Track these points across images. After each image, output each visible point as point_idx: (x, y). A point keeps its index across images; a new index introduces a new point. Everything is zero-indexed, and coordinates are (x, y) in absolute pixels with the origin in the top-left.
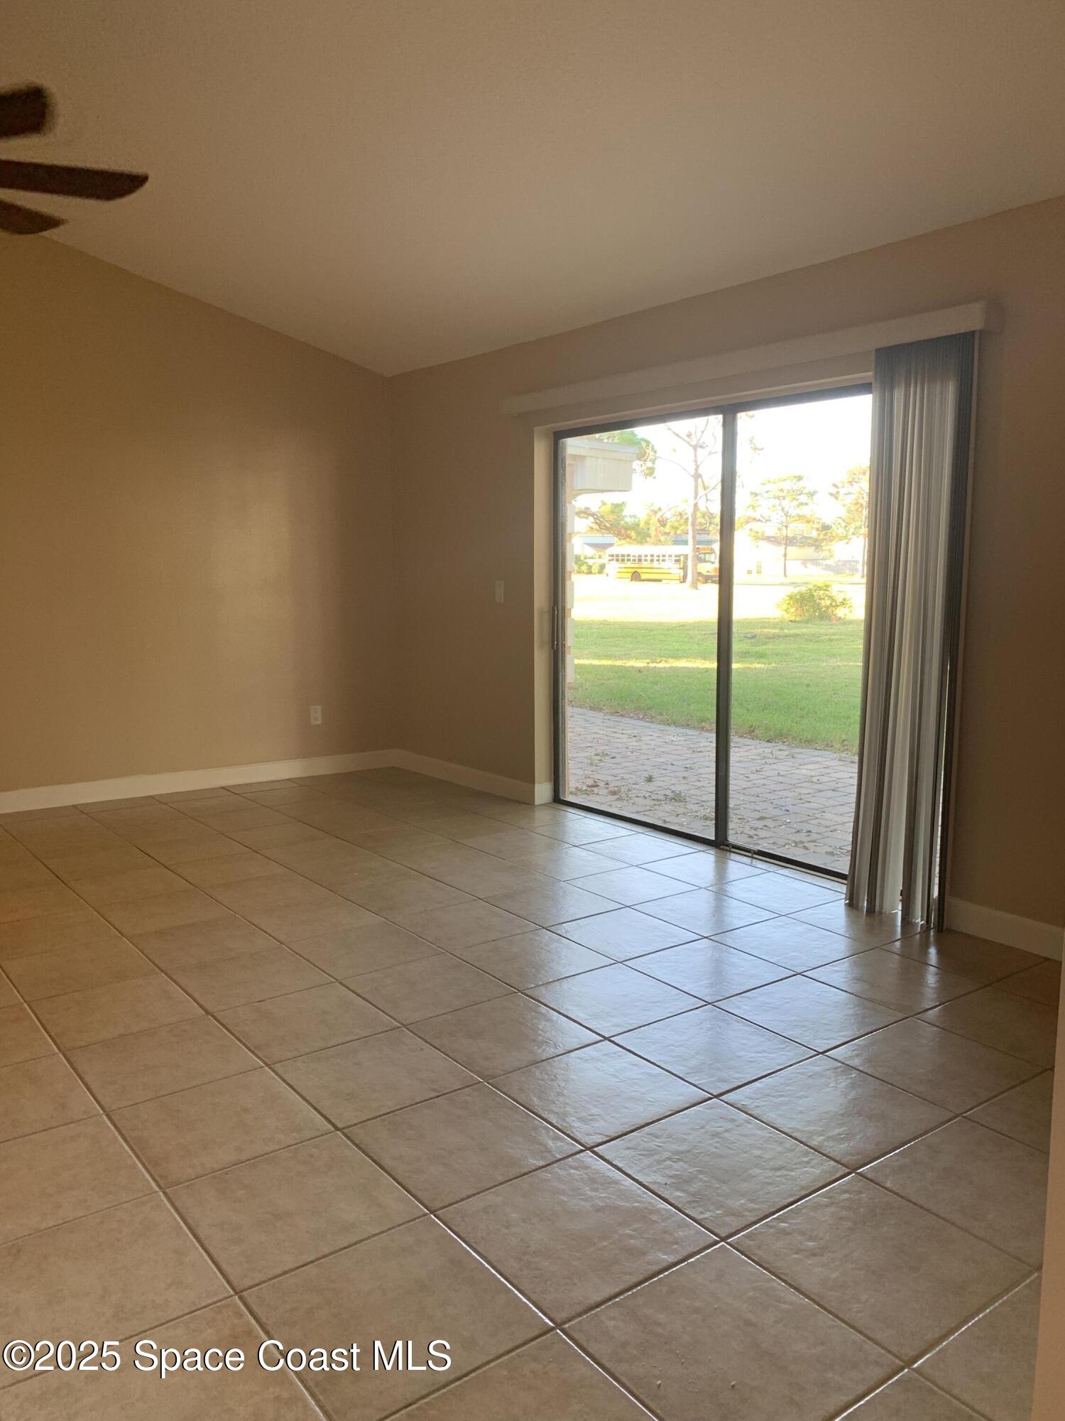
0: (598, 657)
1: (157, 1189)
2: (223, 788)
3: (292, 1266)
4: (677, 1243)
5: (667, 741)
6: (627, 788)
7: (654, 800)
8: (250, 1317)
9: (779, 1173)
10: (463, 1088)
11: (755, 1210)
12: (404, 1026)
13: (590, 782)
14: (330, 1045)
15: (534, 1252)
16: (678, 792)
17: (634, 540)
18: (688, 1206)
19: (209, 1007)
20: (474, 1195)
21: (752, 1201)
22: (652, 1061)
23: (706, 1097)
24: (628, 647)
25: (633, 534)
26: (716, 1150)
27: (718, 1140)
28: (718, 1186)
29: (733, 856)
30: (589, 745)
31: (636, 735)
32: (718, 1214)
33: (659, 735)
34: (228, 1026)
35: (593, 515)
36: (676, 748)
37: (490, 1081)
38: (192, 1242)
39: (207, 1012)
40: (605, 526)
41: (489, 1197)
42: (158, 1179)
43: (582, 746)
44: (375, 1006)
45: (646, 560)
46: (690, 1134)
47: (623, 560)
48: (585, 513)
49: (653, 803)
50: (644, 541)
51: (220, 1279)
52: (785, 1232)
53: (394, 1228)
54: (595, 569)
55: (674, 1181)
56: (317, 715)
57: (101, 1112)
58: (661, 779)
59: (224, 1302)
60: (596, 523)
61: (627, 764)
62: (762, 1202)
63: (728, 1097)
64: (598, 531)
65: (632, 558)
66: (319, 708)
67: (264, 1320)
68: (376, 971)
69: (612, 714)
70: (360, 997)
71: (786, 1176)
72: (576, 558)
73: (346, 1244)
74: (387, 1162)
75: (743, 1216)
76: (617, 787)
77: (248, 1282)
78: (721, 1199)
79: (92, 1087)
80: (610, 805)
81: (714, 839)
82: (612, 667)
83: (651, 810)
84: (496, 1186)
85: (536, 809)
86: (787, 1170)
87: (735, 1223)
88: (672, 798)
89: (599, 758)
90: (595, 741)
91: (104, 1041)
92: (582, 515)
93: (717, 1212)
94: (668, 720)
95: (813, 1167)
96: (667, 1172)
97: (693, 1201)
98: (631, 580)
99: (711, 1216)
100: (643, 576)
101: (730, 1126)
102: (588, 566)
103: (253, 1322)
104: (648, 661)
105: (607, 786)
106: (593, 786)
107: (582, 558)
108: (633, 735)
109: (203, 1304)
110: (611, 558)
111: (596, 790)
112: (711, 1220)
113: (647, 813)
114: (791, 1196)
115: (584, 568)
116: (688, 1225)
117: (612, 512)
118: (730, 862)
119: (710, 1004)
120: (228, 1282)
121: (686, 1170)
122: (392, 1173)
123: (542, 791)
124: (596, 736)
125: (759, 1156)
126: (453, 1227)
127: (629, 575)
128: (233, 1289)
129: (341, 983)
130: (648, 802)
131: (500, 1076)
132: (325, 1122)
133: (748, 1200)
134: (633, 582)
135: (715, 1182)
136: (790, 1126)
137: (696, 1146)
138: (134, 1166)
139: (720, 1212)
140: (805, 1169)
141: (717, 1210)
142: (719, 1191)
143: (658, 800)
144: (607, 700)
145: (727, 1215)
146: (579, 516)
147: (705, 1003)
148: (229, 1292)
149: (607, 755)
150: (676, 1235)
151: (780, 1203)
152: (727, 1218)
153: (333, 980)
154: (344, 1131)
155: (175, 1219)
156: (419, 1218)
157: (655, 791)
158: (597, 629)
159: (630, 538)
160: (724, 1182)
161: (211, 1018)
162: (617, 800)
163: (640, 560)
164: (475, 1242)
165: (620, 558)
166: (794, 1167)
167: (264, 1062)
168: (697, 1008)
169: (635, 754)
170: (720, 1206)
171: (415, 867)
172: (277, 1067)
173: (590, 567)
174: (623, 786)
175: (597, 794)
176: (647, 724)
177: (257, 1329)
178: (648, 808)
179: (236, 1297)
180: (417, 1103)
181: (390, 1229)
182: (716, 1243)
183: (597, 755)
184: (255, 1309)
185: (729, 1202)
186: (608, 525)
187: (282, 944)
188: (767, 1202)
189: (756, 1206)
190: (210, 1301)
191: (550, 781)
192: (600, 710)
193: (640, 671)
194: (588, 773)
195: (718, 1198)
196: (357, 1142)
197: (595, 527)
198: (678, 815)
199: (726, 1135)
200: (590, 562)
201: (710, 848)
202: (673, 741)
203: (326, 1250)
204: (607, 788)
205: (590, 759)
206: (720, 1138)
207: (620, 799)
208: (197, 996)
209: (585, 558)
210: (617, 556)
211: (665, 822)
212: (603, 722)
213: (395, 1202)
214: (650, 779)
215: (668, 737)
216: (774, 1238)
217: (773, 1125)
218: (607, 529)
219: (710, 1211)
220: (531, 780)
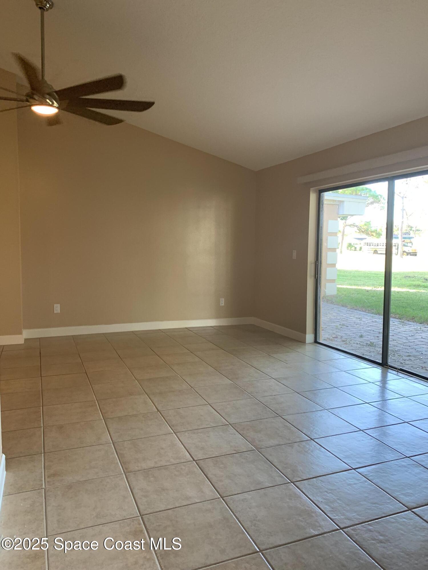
0: (351, 285)
1: (123, 473)
2: (186, 328)
3: (163, 509)
4: (320, 527)
5: (373, 321)
6: (350, 339)
7: (361, 345)
8: (143, 525)
9: (374, 505)
10: (247, 451)
11: (359, 519)
12: (230, 424)
13: (334, 336)
14: (200, 428)
15: (258, 520)
16: (373, 343)
17: (375, 236)
18: (329, 512)
19: (159, 409)
20: (240, 493)
21: (358, 515)
22: (329, 451)
23: (349, 469)
24: (366, 281)
25: (374, 234)
26: (348, 491)
27: (350, 487)
28: (345, 506)
29: (390, 371)
30: (338, 320)
31: (360, 317)
32: (341, 518)
33: (370, 318)
34: (164, 417)
35: (357, 226)
36: (377, 324)
37: (259, 450)
38: (130, 494)
39: (158, 410)
40: (362, 231)
41: (246, 495)
42: (124, 469)
43: (334, 321)
44: (221, 416)
45: (380, 245)
46: (338, 483)
47: (370, 245)
48: (353, 225)
49: (360, 346)
50: (379, 237)
51: (136, 509)
52: (370, 531)
53: (205, 501)
54: (358, 249)
55: (326, 501)
56: (222, 303)
57: (111, 442)
58: (367, 336)
59: (135, 518)
60: (358, 229)
61: (353, 330)
62: (363, 516)
63: (359, 470)
64: (358, 233)
65: (374, 244)
66: (223, 299)
67: (148, 527)
68: (224, 402)
69: (351, 309)
70: (216, 411)
71: (377, 507)
72: (350, 244)
73: (186, 504)
74: (210, 476)
75: (353, 521)
76: (346, 338)
77: (146, 512)
78: (345, 512)
79: (111, 433)
80: (341, 346)
81: (381, 362)
82: (355, 290)
83: (359, 349)
84: (250, 491)
85: (306, 345)
86: (378, 504)
87: (349, 523)
88: (370, 345)
89: (340, 326)
90: (341, 319)
91: (119, 417)
92: (352, 226)
93: (342, 517)
94: (376, 312)
95: (391, 505)
96: (324, 497)
97: (332, 511)
98: (374, 253)
99: (338, 518)
100: (379, 252)
101: (356, 482)
102: (355, 247)
103: (144, 527)
104: (373, 287)
105: (341, 338)
106: (335, 338)
107: (352, 244)
108: (359, 317)
109: (128, 518)
110: (365, 244)
111: (336, 339)
112: (338, 520)
113: (356, 350)
114: (377, 516)
115: (353, 248)
116: (327, 520)
117: (365, 225)
118: (388, 373)
119: (361, 430)
120: (139, 511)
121: (332, 497)
122: (210, 480)
123: (309, 337)
124: (342, 317)
125: (367, 497)
126: (229, 505)
127: (373, 252)
128: (140, 514)
129: (210, 405)
130: (359, 346)
131: (263, 448)
132: (190, 457)
133: (357, 514)
134: (375, 254)
135: (344, 504)
136: (385, 486)
137: (339, 488)
138: (117, 463)
139: (343, 517)
140: (387, 505)
141: (342, 516)
142: (345, 508)
143: (363, 345)
144: (350, 302)
145: (346, 519)
146: (350, 227)
147: (359, 430)
148: (138, 515)
149: (345, 325)
150: (321, 523)
151: (371, 518)
152: (345, 520)
153: (207, 403)
154: (197, 461)
155: (126, 485)
156: (216, 499)
157: (363, 341)
158: (354, 273)
159: (373, 236)
160: (348, 505)
161: (159, 413)
162: (345, 344)
163: (378, 245)
164: (236, 512)
165: (369, 244)
166: (382, 504)
167: (174, 432)
168: (355, 432)
169: (358, 325)
170: (343, 515)
171: (250, 363)
172: (178, 434)
173: (356, 248)
174: (349, 338)
175: (336, 341)
176: (366, 313)
177: (144, 530)
178: (358, 348)
179: (140, 517)
180: (227, 455)
181: (204, 501)
182: (338, 530)
183: (340, 325)
184: (146, 523)
185: (347, 514)
186: (363, 230)
187: (192, 388)
188: (365, 516)
189: (360, 518)
190: (131, 517)
191: (313, 333)
192: (346, 307)
193: (368, 291)
194: (334, 332)
195: (343, 511)
196: (200, 466)
197: (358, 231)
198: (370, 352)
199: (354, 485)
200: (356, 246)
201: (379, 366)
202: (376, 321)
203: (177, 505)
204: (341, 339)
205: (336, 327)
206: (351, 486)
207: (346, 344)
208: (156, 404)
209: (354, 244)
210: (367, 243)
211: (363, 355)
212: (346, 312)
213: (209, 491)
214: (361, 336)
215: (374, 319)
216: (365, 532)
217: (376, 484)
218: (363, 232)
219: (339, 516)
220: (305, 332)
